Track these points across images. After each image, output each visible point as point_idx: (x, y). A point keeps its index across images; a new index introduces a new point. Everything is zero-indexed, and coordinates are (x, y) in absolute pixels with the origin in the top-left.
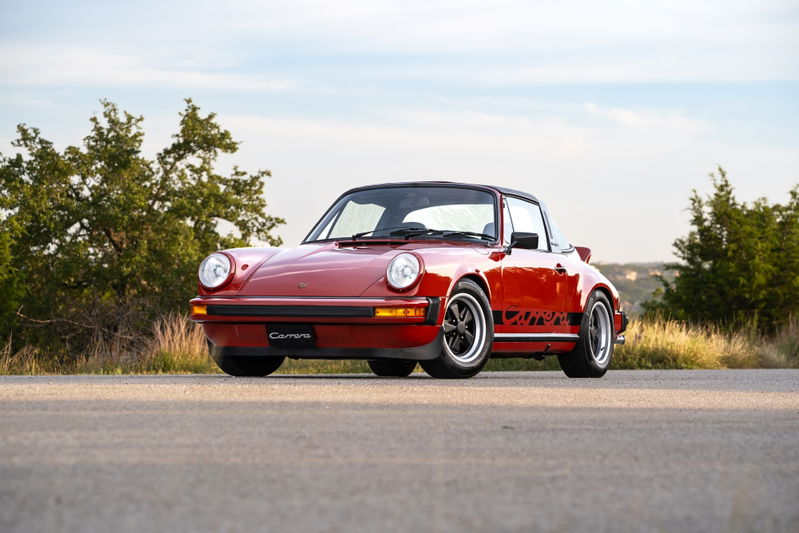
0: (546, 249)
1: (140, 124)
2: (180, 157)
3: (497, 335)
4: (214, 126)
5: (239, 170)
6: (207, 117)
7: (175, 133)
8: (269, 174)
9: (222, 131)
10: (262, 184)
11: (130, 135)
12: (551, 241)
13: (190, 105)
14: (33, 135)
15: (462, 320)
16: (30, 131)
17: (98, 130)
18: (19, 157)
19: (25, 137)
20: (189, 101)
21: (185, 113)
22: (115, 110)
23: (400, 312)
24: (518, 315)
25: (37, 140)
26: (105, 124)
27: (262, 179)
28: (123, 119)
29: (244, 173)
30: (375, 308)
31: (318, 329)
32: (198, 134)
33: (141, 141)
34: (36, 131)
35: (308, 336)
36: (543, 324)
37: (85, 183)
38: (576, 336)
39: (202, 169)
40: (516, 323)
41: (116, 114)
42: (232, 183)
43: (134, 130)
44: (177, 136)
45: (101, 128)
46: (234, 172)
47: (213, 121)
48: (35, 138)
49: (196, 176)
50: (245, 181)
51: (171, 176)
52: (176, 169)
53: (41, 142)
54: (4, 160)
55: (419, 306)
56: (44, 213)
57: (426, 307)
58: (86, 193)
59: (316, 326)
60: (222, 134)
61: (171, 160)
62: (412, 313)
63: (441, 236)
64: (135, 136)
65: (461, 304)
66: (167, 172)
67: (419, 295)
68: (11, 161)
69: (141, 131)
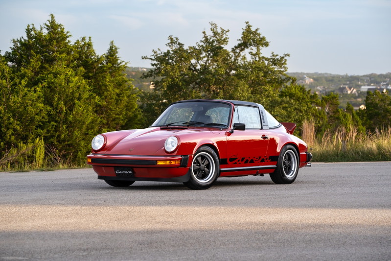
0: (260, 128)
1: (227, 33)
2: (242, 50)
3: (222, 169)
4: (259, 35)
5: (275, 54)
6: (255, 30)
7: (239, 39)
8: (289, 55)
9: (261, 36)
10: (286, 60)
11: (223, 39)
12: (263, 124)
13: (248, 24)
14: (176, 40)
15: (203, 164)
16: (174, 39)
17: (206, 38)
18: (168, 51)
19: (172, 41)
20: (247, 23)
21: (245, 28)
22: (216, 27)
23: (168, 162)
24: (237, 160)
25: (177, 43)
26: (210, 34)
27: (285, 58)
28: (219, 31)
29: (277, 55)
30: (156, 161)
31: (135, 170)
32: (251, 38)
33: (227, 41)
34: (177, 39)
35: (131, 172)
36: (253, 162)
37: (198, 63)
38: (275, 166)
39: (257, 54)
40: (236, 163)
41: (216, 29)
42: (272, 60)
43: (224, 36)
44: (240, 40)
45: (207, 37)
46: (272, 55)
47: (258, 32)
48: (176, 42)
49: (253, 57)
50: (278, 59)
51: (238, 58)
52: (240, 55)
53: (179, 44)
54: (162, 53)
55: (178, 160)
56: (177, 78)
57: (181, 160)
58: (198, 67)
59: (134, 168)
60: (261, 38)
61: (238, 51)
62: (173, 163)
63: (203, 125)
64: (224, 39)
65: (203, 157)
66: (236, 57)
67: (177, 155)
68: (165, 53)
69: (227, 37)
